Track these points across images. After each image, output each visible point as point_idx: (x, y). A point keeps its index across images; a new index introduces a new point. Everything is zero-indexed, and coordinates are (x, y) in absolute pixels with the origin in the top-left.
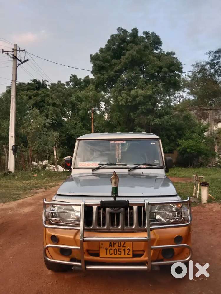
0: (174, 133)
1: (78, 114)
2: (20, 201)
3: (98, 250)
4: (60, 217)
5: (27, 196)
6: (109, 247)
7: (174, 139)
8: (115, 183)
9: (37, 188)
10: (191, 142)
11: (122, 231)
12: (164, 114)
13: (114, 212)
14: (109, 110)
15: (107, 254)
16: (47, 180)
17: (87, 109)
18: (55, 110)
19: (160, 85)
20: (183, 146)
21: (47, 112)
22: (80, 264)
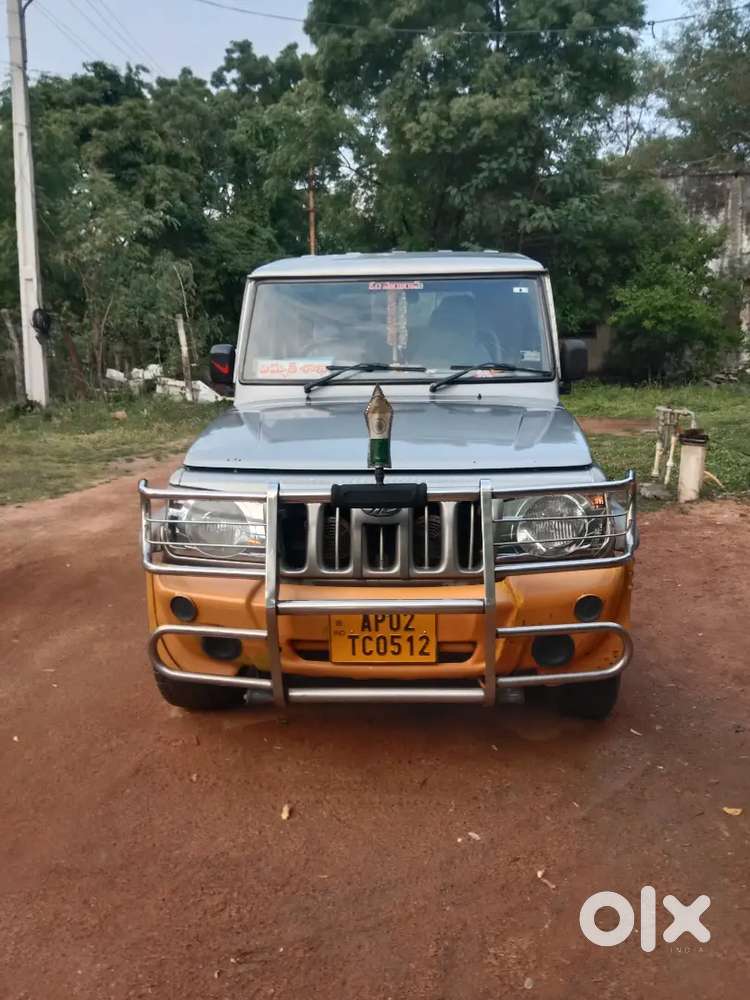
0: (603, 261)
1: (261, 195)
2: (73, 498)
3: (326, 642)
4: (197, 539)
5: (95, 482)
6: (363, 630)
7: (600, 284)
8: (380, 427)
9: (128, 455)
10: (660, 295)
11: (406, 581)
12: (571, 191)
13: (378, 522)
14: (371, 176)
15: (354, 653)
16: (160, 430)
17: (293, 173)
18: (175, 178)
19: (559, 81)
20: (631, 310)
21: (151, 187)
22: (266, 683)
